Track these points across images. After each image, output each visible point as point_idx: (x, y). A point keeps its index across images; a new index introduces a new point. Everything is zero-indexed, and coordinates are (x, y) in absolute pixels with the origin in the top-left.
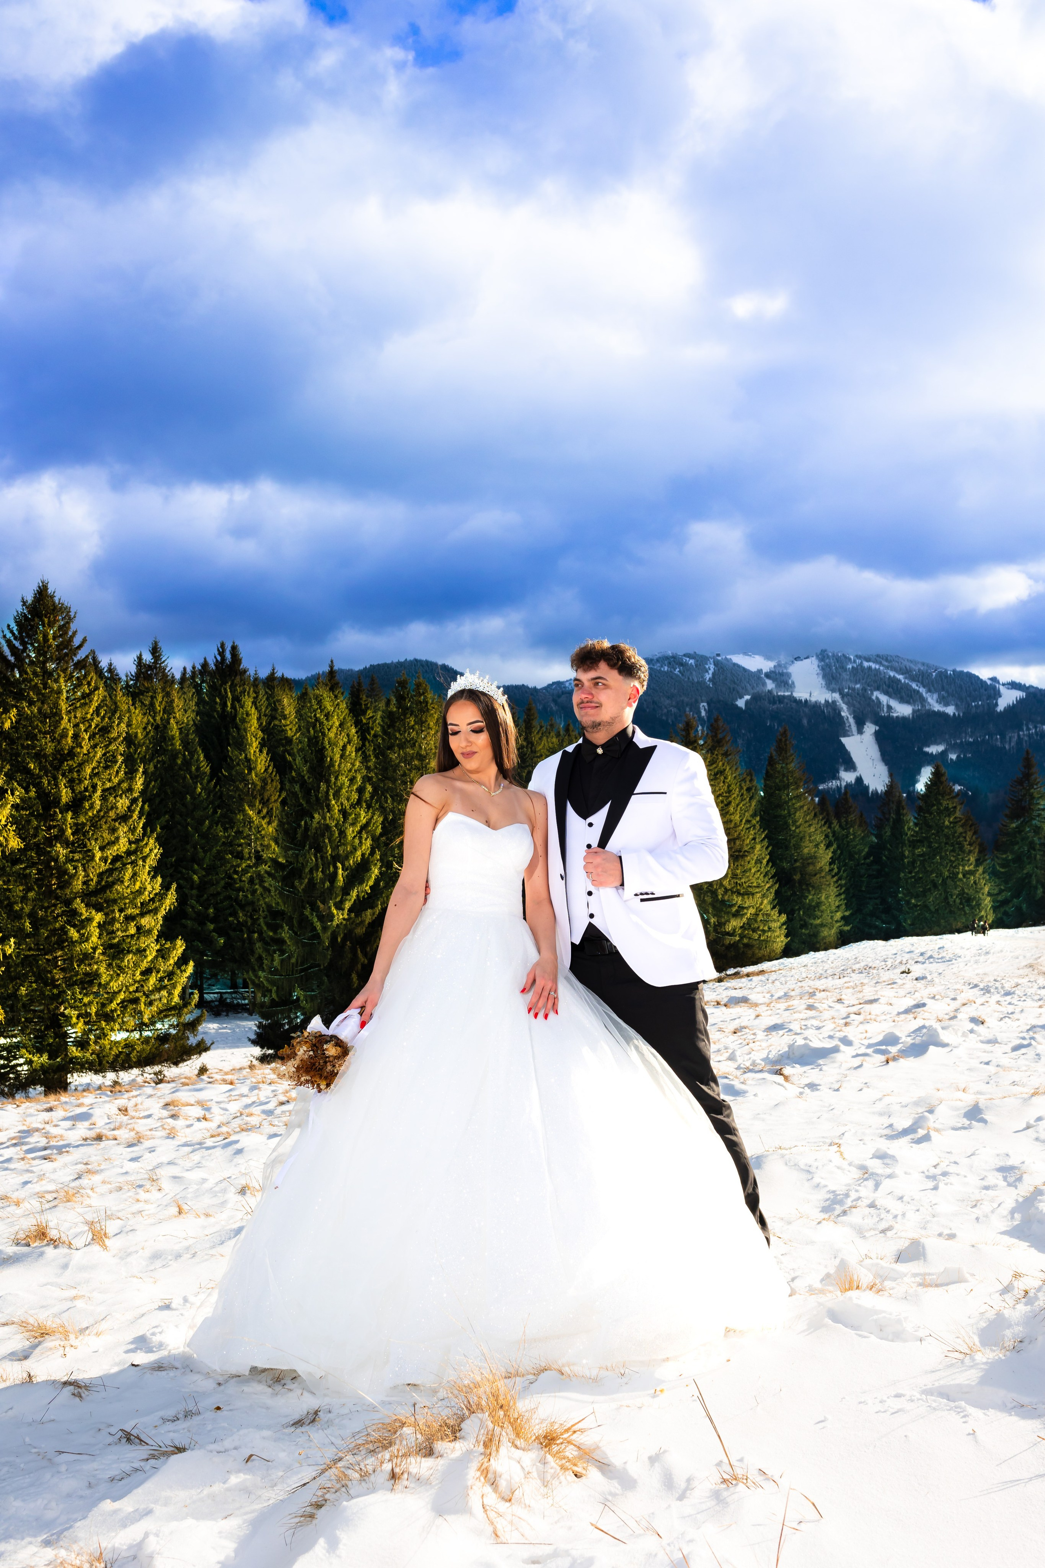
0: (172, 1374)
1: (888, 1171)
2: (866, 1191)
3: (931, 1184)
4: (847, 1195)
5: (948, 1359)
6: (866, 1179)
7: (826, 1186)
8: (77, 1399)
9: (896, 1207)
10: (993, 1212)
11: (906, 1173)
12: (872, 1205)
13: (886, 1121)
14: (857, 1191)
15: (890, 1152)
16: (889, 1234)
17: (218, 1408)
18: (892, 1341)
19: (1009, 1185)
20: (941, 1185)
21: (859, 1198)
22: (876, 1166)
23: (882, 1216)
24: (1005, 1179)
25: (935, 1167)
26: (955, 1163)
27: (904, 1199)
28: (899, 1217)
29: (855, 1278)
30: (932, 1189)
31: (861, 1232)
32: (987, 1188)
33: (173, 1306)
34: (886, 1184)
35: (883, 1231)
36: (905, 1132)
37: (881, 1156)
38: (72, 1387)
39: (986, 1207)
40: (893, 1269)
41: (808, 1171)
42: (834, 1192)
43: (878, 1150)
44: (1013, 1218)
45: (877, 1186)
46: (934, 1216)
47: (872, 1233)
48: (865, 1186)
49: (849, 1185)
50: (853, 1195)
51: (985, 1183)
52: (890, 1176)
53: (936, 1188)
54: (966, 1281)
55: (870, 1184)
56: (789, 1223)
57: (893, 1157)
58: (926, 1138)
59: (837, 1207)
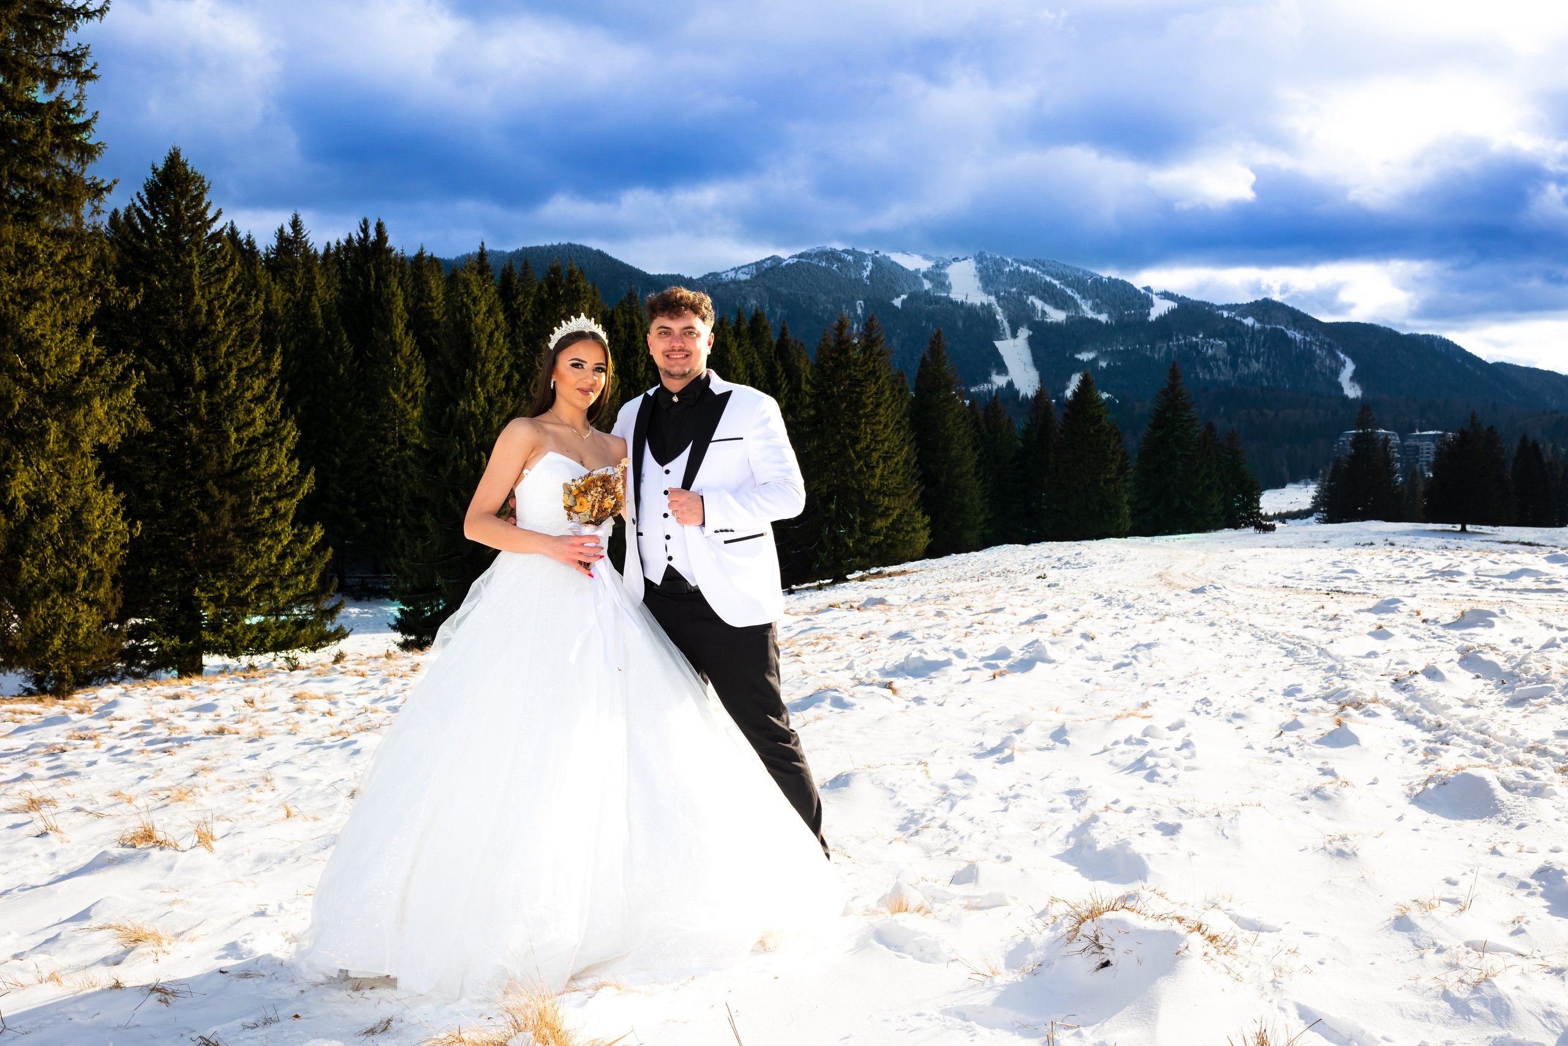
0: (258, 981)
1: (965, 792)
2: (941, 812)
3: (1003, 806)
4: (923, 815)
5: (971, 981)
6: (944, 800)
7: (906, 805)
8: (164, 1005)
9: (964, 827)
10: (1050, 836)
11: (981, 795)
12: (943, 826)
13: (978, 738)
14: (933, 811)
15: (971, 773)
16: (953, 854)
17: (297, 1016)
18: (929, 962)
19: (1074, 808)
20: (1011, 807)
21: (933, 818)
22: (957, 787)
23: (951, 837)
24: (1072, 801)
25: (1011, 788)
26: (1029, 785)
27: (975, 820)
28: (965, 838)
29: (904, 901)
30: (1002, 811)
31: (928, 852)
32: (1053, 810)
33: (268, 912)
34: (961, 805)
35: (948, 852)
36: (993, 751)
37: (963, 777)
38: (159, 994)
39: (1046, 831)
40: (944, 892)
41: (892, 790)
42: (912, 811)
43: (960, 771)
44: (1067, 842)
45: (952, 806)
46: (998, 838)
47: (938, 853)
48: (941, 807)
49: (927, 804)
50: (929, 815)
51: (1053, 806)
52: (965, 798)
53: (1006, 810)
54: (1007, 905)
55: (947, 804)
56: (863, 842)
57: (973, 778)
58: (1010, 758)
59: (912, 826)
